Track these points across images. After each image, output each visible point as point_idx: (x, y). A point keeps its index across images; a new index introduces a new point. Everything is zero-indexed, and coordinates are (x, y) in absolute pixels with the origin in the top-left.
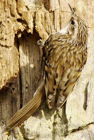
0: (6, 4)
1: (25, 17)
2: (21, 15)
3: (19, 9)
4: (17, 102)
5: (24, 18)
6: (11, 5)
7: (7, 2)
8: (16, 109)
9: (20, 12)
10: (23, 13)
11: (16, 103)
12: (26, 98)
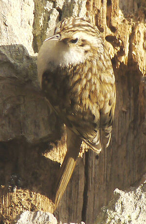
0: (91, 8)
1: (122, 34)
2: (113, 29)
3: (112, 18)
4: (80, 182)
5: (119, 36)
6: (99, 11)
7: (94, 3)
8: (78, 193)
9: (114, 25)
10: (118, 26)
11: (78, 183)
12: (95, 176)
